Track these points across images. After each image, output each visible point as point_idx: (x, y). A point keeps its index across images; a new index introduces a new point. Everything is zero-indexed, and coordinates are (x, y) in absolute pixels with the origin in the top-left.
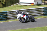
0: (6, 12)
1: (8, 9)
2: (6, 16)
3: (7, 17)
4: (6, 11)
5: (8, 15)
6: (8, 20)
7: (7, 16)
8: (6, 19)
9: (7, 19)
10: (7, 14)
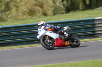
0: (94, 20)
1: (96, 14)
2: (93, 28)
3: (94, 32)
4: (92, 18)
5: (97, 26)
6: (97, 37)
7: (95, 28)
8: (93, 35)
9: (96, 35)
10: (94, 25)
